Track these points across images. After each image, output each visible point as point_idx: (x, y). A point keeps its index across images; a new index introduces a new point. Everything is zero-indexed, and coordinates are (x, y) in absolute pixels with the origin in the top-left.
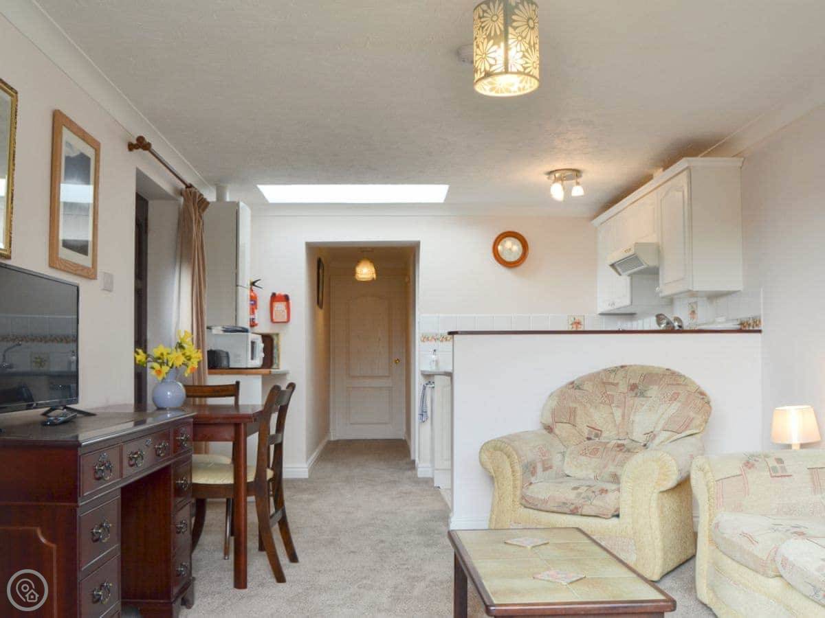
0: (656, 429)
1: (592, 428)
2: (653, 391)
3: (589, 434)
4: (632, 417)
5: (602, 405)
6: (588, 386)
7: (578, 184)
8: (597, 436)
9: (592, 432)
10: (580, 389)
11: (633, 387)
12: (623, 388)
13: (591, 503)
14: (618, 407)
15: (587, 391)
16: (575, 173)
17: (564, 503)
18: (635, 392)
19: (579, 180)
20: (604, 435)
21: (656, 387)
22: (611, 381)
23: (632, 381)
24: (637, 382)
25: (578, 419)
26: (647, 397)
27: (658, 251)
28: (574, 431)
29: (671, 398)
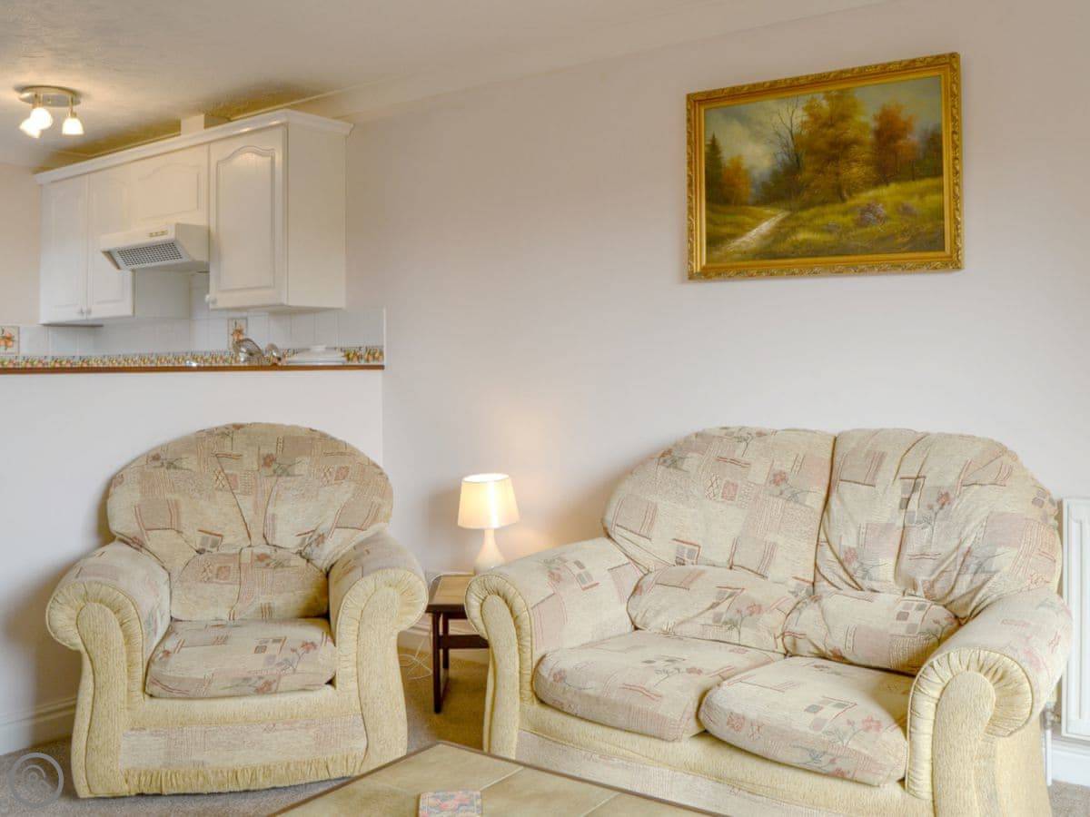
0: (323, 527)
1: (206, 532)
2: (303, 466)
3: (201, 544)
4: (271, 510)
5: (220, 493)
6: (190, 462)
7: (74, 115)
8: (215, 545)
9: (208, 538)
10: (175, 468)
11: (268, 461)
12: (251, 462)
13: (294, 670)
14: (245, 493)
15: (190, 470)
16: (69, 97)
17: (246, 679)
18: (272, 468)
19: (75, 108)
20: (226, 541)
21: (307, 460)
22: (228, 451)
23: (265, 451)
24: (274, 452)
25: (183, 521)
26: (294, 475)
27: (210, 240)
28: (181, 541)
29: (337, 476)
